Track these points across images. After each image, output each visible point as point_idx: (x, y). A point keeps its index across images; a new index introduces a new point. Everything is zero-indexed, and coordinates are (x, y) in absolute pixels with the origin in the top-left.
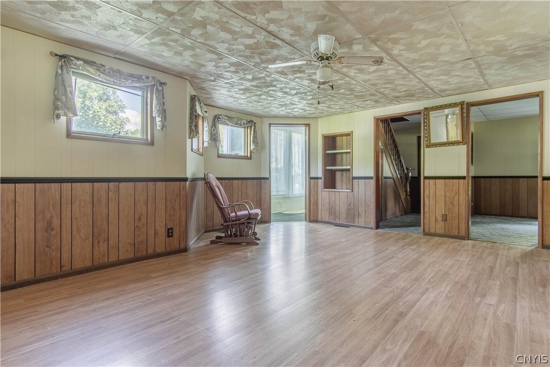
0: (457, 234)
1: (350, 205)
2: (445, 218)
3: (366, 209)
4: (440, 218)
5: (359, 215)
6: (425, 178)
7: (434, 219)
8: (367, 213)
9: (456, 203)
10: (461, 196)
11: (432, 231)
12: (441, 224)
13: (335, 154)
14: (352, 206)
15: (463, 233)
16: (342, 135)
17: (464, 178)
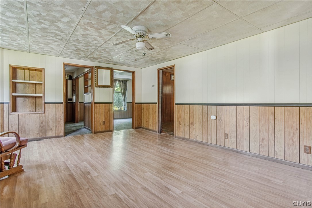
1: (42, 123)
2: (104, 123)
3: (57, 124)
4: (102, 123)
5: (51, 129)
6: (95, 103)
7: (99, 124)
8: (57, 127)
9: (108, 115)
11: (98, 130)
12: (103, 126)
13: (16, 82)
14: (44, 124)
15: (111, 129)
16: (24, 69)
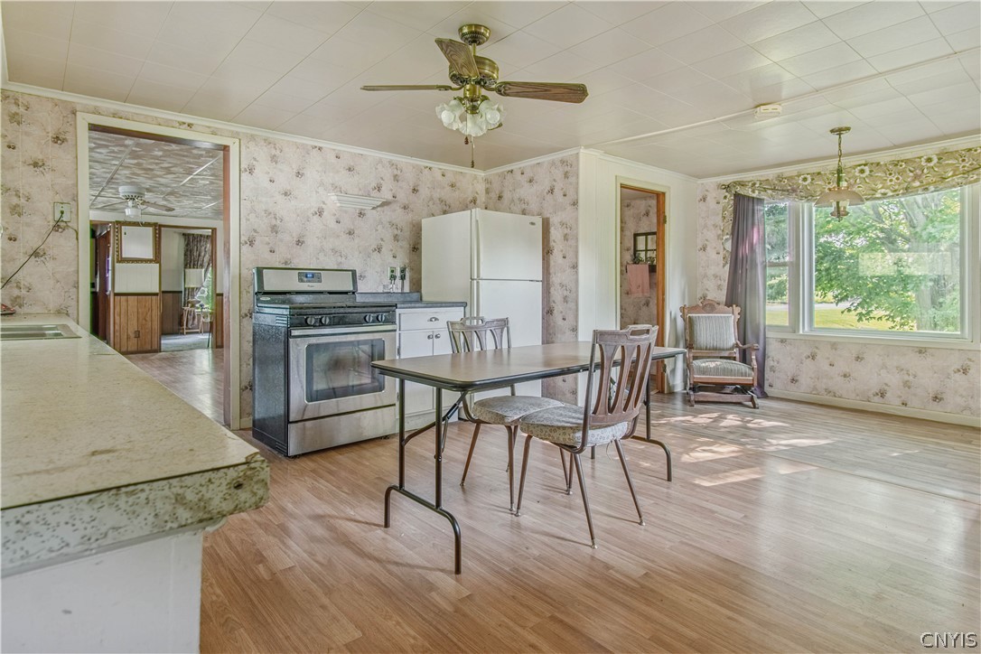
0: (150, 348)
2: (137, 334)
4: (132, 335)
6: (116, 295)
7: (126, 336)
9: (148, 318)
10: (154, 313)
12: (134, 341)
15: (155, 347)
17: (156, 294)
